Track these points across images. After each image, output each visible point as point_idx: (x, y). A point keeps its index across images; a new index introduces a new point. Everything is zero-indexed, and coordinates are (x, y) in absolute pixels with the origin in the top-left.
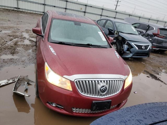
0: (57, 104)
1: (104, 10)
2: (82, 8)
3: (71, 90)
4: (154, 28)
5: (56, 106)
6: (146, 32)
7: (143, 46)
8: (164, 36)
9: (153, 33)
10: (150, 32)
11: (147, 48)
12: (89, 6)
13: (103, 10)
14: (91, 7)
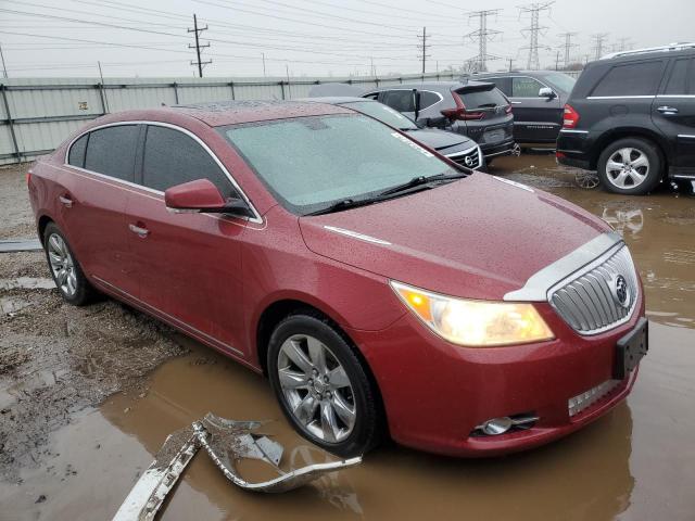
0: (513, 417)
1: (182, 86)
2: (85, 104)
3: (549, 334)
4: (440, 95)
5: (509, 426)
6: (417, 115)
7: (464, 156)
8: (479, 112)
9: (443, 113)
10: (431, 112)
11: (477, 160)
12: (112, 87)
13: (179, 90)
14: (124, 90)
